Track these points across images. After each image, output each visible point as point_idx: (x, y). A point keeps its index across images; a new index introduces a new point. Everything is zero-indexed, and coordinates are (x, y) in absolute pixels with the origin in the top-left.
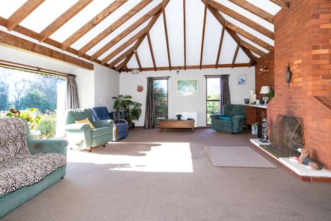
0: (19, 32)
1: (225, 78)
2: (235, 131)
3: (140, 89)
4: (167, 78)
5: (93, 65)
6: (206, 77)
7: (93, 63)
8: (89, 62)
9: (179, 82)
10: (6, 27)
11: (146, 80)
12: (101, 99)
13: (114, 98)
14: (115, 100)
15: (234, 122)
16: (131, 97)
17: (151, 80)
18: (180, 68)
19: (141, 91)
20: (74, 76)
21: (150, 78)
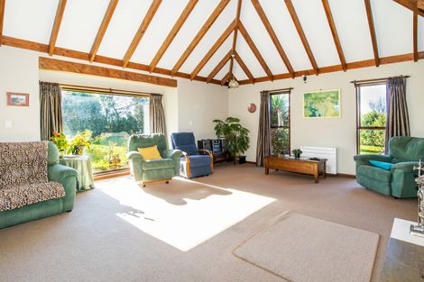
0: (63, 55)
1: (397, 84)
2: (396, 193)
3: (252, 109)
4: (289, 91)
5: (176, 81)
6: (357, 84)
7: (175, 78)
8: (169, 77)
9: (307, 96)
10: (48, 52)
11: (259, 94)
12: (191, 123)
13: (216, 121)
14: (216, 124)
15: (395, 175)
16: (238, 120)
17: (265, 95)
18: (307, 73)
19: (253, 112)
20: (160, 95)
21: (264, 92)
